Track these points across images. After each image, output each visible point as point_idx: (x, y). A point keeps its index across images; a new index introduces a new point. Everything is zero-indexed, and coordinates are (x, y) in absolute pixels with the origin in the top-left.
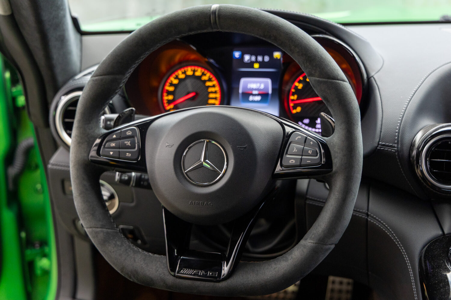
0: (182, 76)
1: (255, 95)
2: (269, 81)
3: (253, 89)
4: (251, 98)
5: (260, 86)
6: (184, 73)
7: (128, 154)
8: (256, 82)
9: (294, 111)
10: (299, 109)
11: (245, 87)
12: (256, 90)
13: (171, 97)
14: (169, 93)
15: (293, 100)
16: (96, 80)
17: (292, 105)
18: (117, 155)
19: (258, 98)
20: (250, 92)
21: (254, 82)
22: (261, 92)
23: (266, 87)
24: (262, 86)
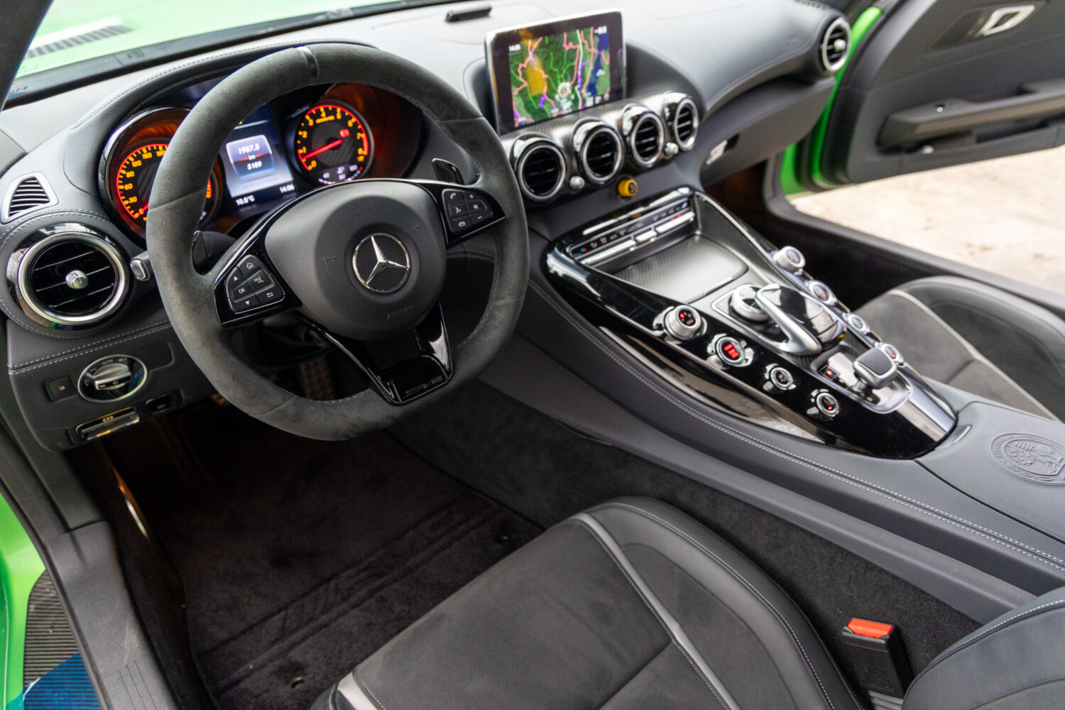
0: (137, 164)
1: (253, 161)
2: (263, 138)
3: (247, 154)
4: (249, 167)
5: (254, 147)
6: (139, 157)
7: (268, 294)
8: (248, 144)
9: (310, 168)
10: (314, 164)
11: (236, 154)
12: (251, 154)
13: (133, 200)
14: (127, 194)
15: (303, 155)
16: (175, 207)
17: (304, 160)
18: (257, 303)
19: (258, 164)
20: (246, 159)
21: (245, 145)
22: (258, 155)
23: (263, 148)
24: (258, 148)
